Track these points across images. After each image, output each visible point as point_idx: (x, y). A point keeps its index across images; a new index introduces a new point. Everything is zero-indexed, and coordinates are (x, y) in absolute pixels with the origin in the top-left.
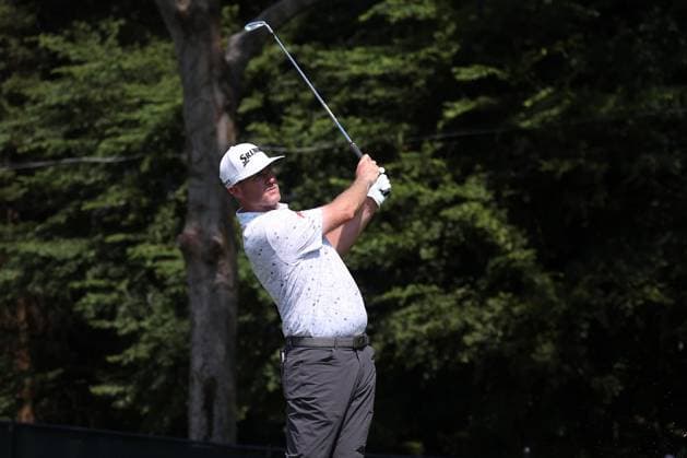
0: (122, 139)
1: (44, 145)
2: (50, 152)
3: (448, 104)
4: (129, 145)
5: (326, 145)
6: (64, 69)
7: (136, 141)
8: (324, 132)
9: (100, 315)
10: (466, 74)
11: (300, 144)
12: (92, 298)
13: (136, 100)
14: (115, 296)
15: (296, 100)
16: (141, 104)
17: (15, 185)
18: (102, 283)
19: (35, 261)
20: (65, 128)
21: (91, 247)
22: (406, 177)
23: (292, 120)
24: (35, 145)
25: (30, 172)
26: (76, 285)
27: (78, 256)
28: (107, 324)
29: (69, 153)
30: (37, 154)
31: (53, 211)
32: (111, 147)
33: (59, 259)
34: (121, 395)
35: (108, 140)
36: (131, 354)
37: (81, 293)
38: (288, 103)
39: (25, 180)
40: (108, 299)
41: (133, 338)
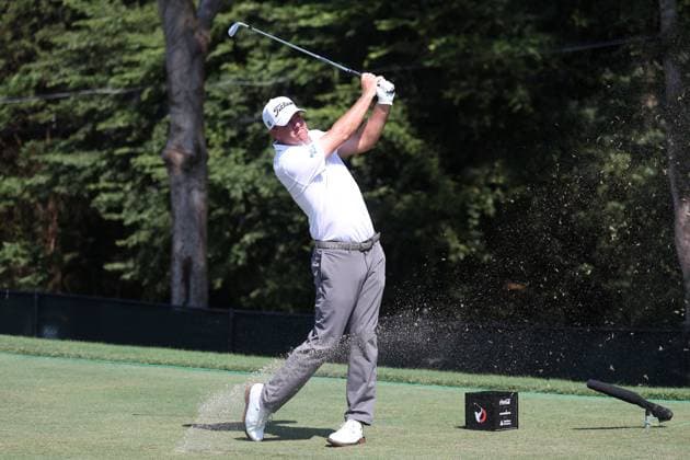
0: (127, 76)
1: (67, 80)
2: (71, 85)
3: (371, 48)
4: (131, 81)
5: (281, 80)
6: (81, 23)
7: (137, 78)
8: (279, 69)
9: (110, 210)
10: (384, 25)
11: (260, 79)
12: (104, 197)
13: (137, 46)
14: (121, 195)
15: (257, 45)
16: (142, 48)
17: (46, 111)
18: (111, 185)
19: (61, 168)
20: (83, 67)
21: (102, 159)
22: (341, 104)
23: (254, 61)
24: (60, 81)
25: (56, 101)
26: (92, 187)
27: (93, 165)
28: (115, 217)
29: (86, 86)
30: (62, 88)
31: (74, 131)
32: (118, 82)
33: (79, 167)
34: (127, 270)
35: (117, 76)
36: (134, 239)
37: (96, 193)
38: (251, 48)
39: (53, 107)
40: (116, 197)
41: (136, 227)
